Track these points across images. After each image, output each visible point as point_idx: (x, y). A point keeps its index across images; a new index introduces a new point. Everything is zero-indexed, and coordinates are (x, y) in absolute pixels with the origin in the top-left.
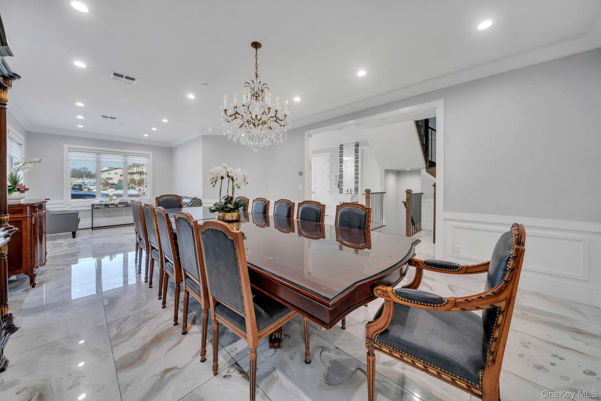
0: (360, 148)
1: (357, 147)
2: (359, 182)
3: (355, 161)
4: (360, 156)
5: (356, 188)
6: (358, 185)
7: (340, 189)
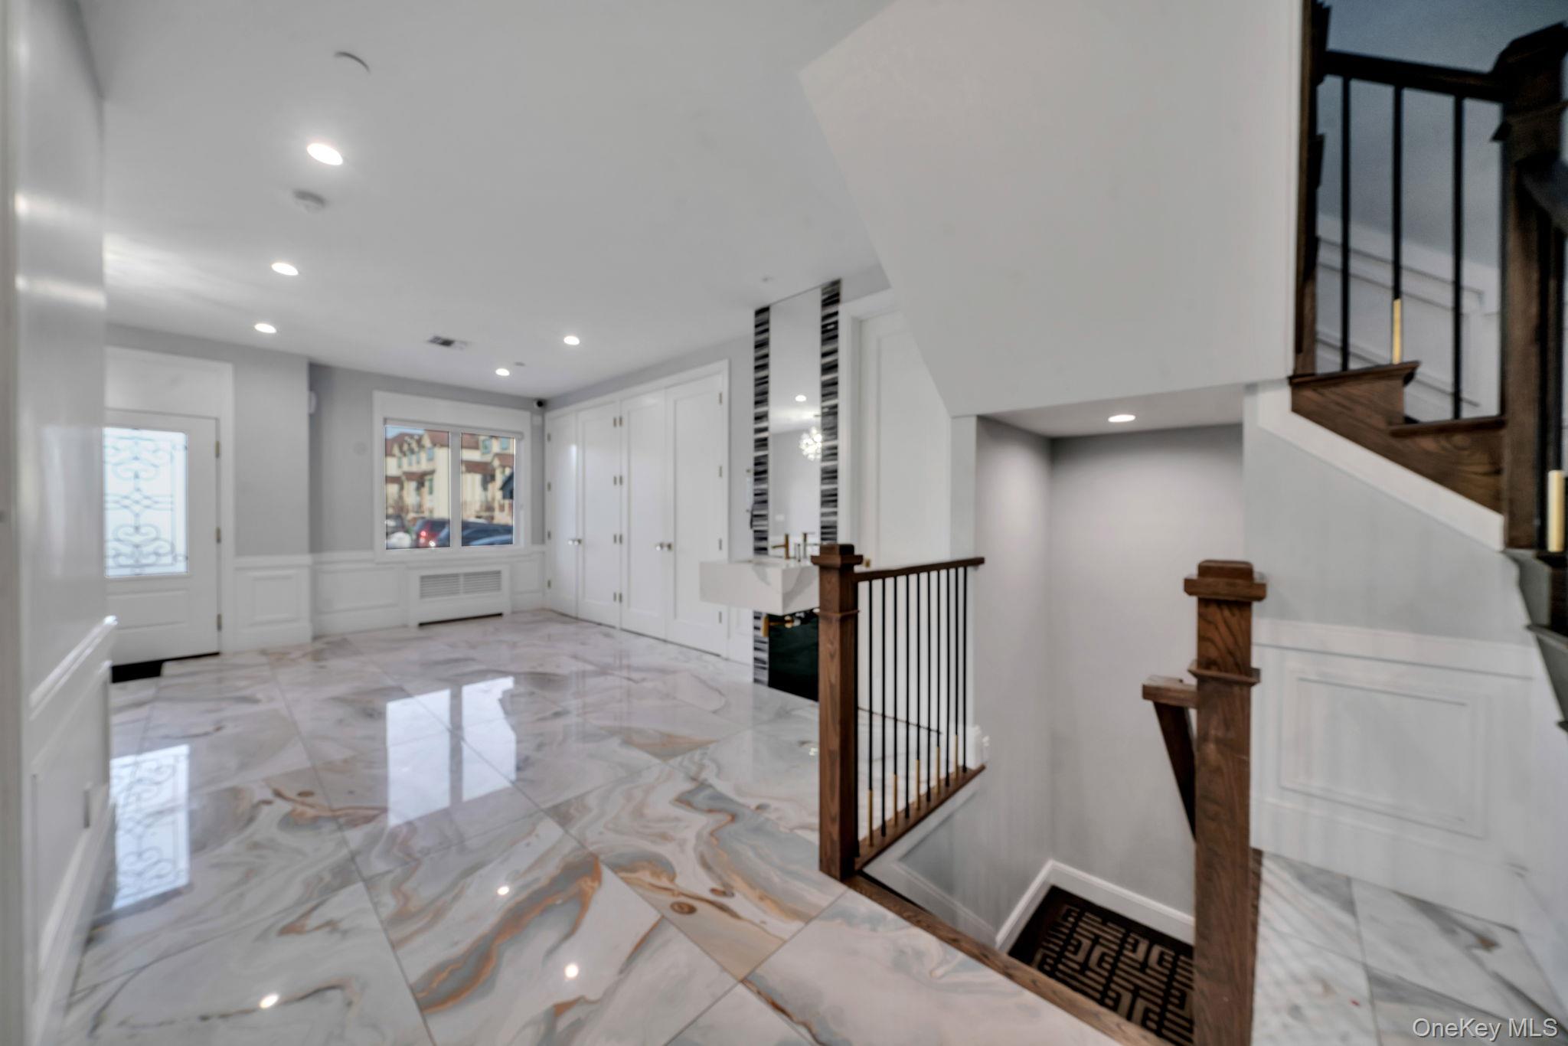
0: (845, 311)
1: (832, 309)
2: (839, 498)
3: (824, 385)
5: (828, 530)
6: (835, 513)
7: (755, 531)
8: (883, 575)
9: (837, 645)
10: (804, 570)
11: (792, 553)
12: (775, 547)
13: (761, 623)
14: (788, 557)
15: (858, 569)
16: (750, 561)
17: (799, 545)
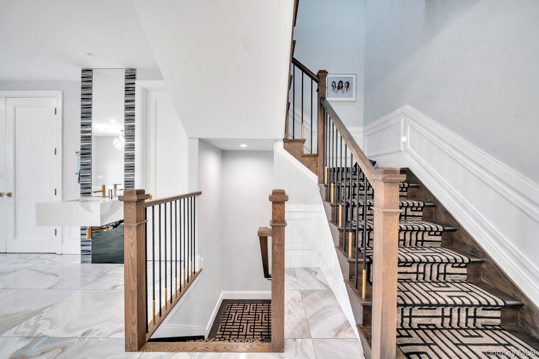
0: (139, 84)
1: (131, 81)
2: (135, 168)
3: (127, 115)
4: (138, 104)
5: (129, 183)
6: (133, 175)
7: (81, 184)
8: (159, 202)
9: (135, 239)
10: (114, 202)
11: (107, 194)
12: (95, 192)
13: (87, 232)
14: (104, 196)
15: (146, 201)
16: (78, 200)
17: (111, 190)
